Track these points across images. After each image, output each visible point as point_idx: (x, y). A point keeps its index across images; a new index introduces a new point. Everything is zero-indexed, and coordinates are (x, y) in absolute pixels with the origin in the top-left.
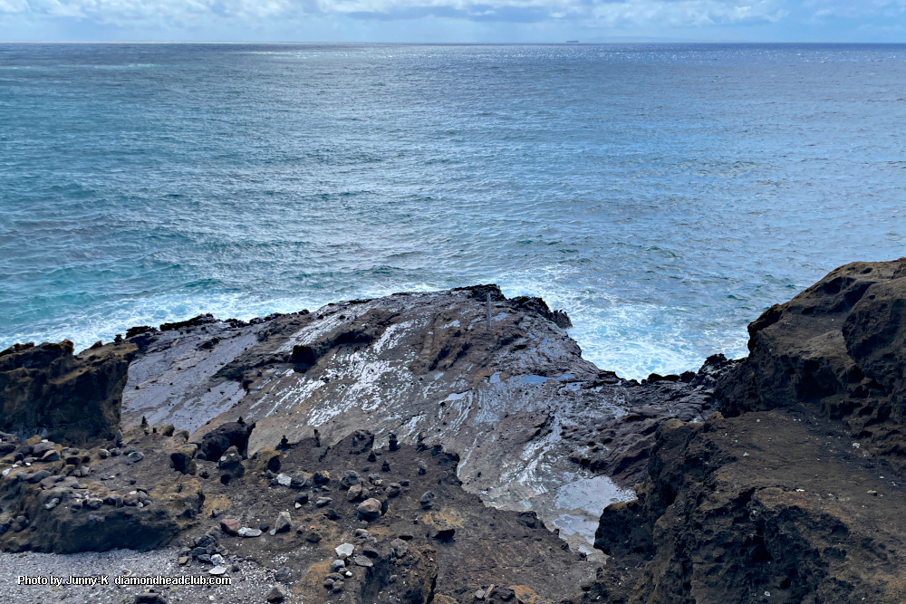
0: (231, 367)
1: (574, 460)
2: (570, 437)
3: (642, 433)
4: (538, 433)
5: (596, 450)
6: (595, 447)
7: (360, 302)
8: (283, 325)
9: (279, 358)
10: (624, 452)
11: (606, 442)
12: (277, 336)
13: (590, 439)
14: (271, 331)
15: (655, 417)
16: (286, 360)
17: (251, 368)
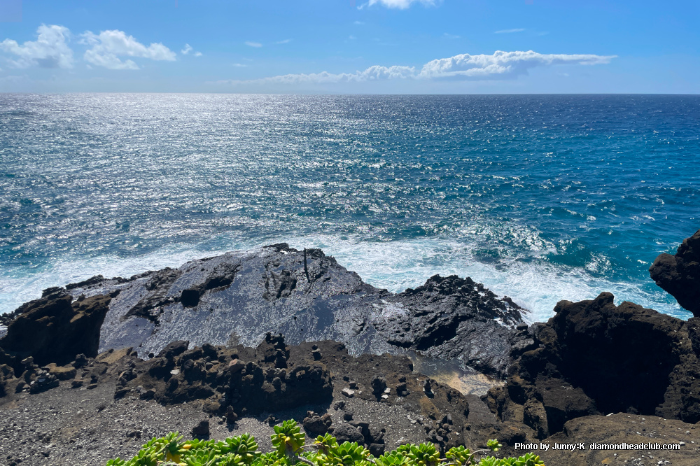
0: (138, 308)
1: (391, 342)
2: (382, 330)
3: (428, 322)
4: (362, 329)
5: (403, 336)
6: (401, 334)
7: (207, 259)
8: (165, 278)
9: (171, 299)
10: (421, 334)
11: (407, 330)
12: (164, 285)
13: (396, 330)
14: (157, 282)
15: (433, 312)
16: (176, 300)
17: (153, 308)
